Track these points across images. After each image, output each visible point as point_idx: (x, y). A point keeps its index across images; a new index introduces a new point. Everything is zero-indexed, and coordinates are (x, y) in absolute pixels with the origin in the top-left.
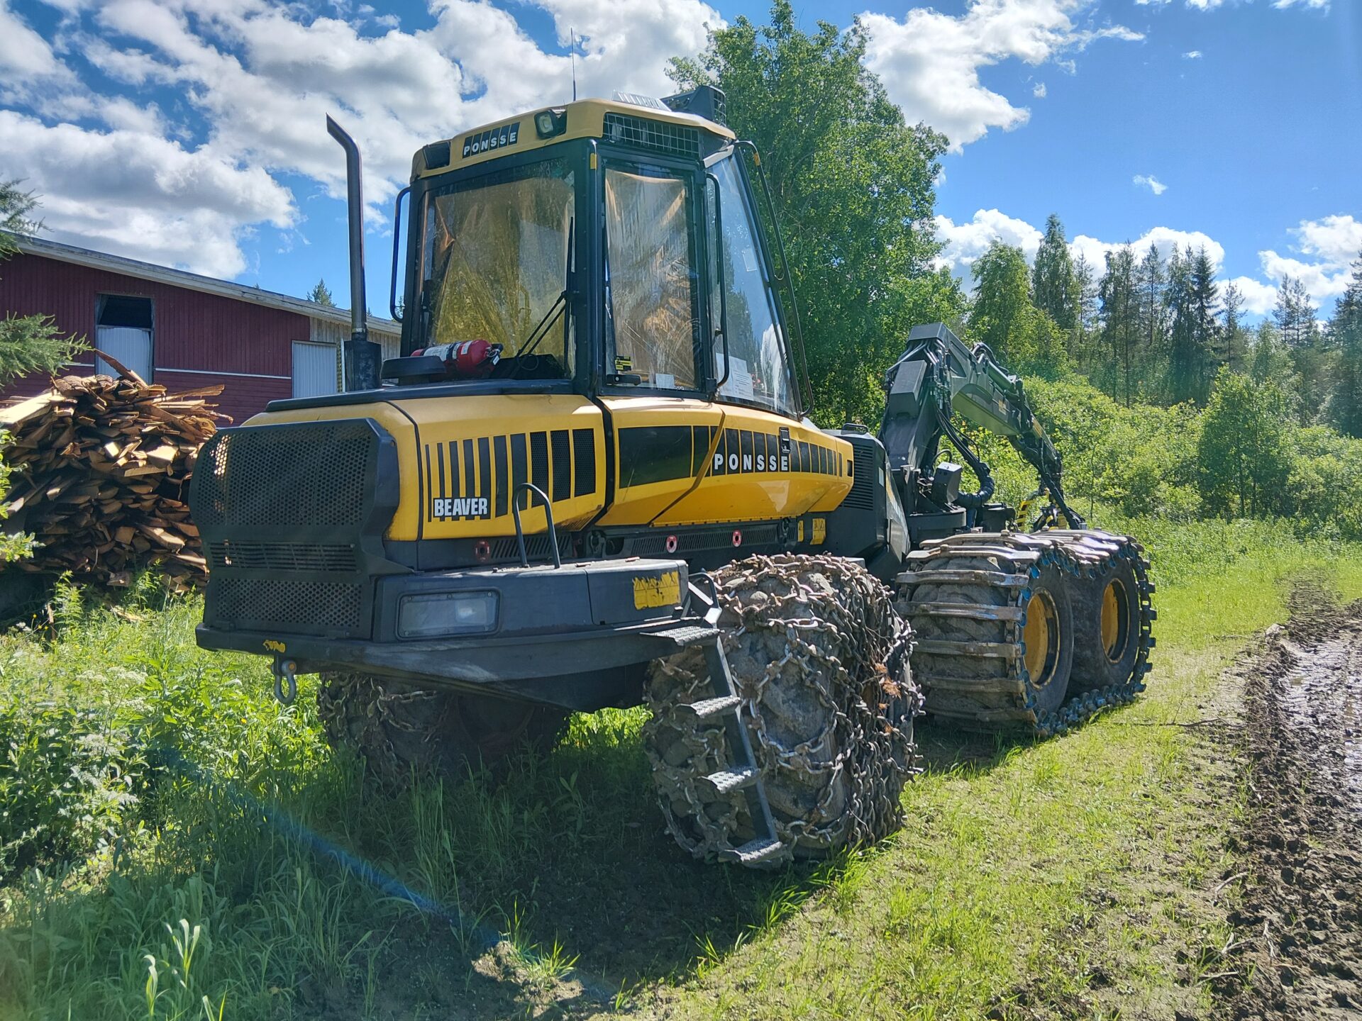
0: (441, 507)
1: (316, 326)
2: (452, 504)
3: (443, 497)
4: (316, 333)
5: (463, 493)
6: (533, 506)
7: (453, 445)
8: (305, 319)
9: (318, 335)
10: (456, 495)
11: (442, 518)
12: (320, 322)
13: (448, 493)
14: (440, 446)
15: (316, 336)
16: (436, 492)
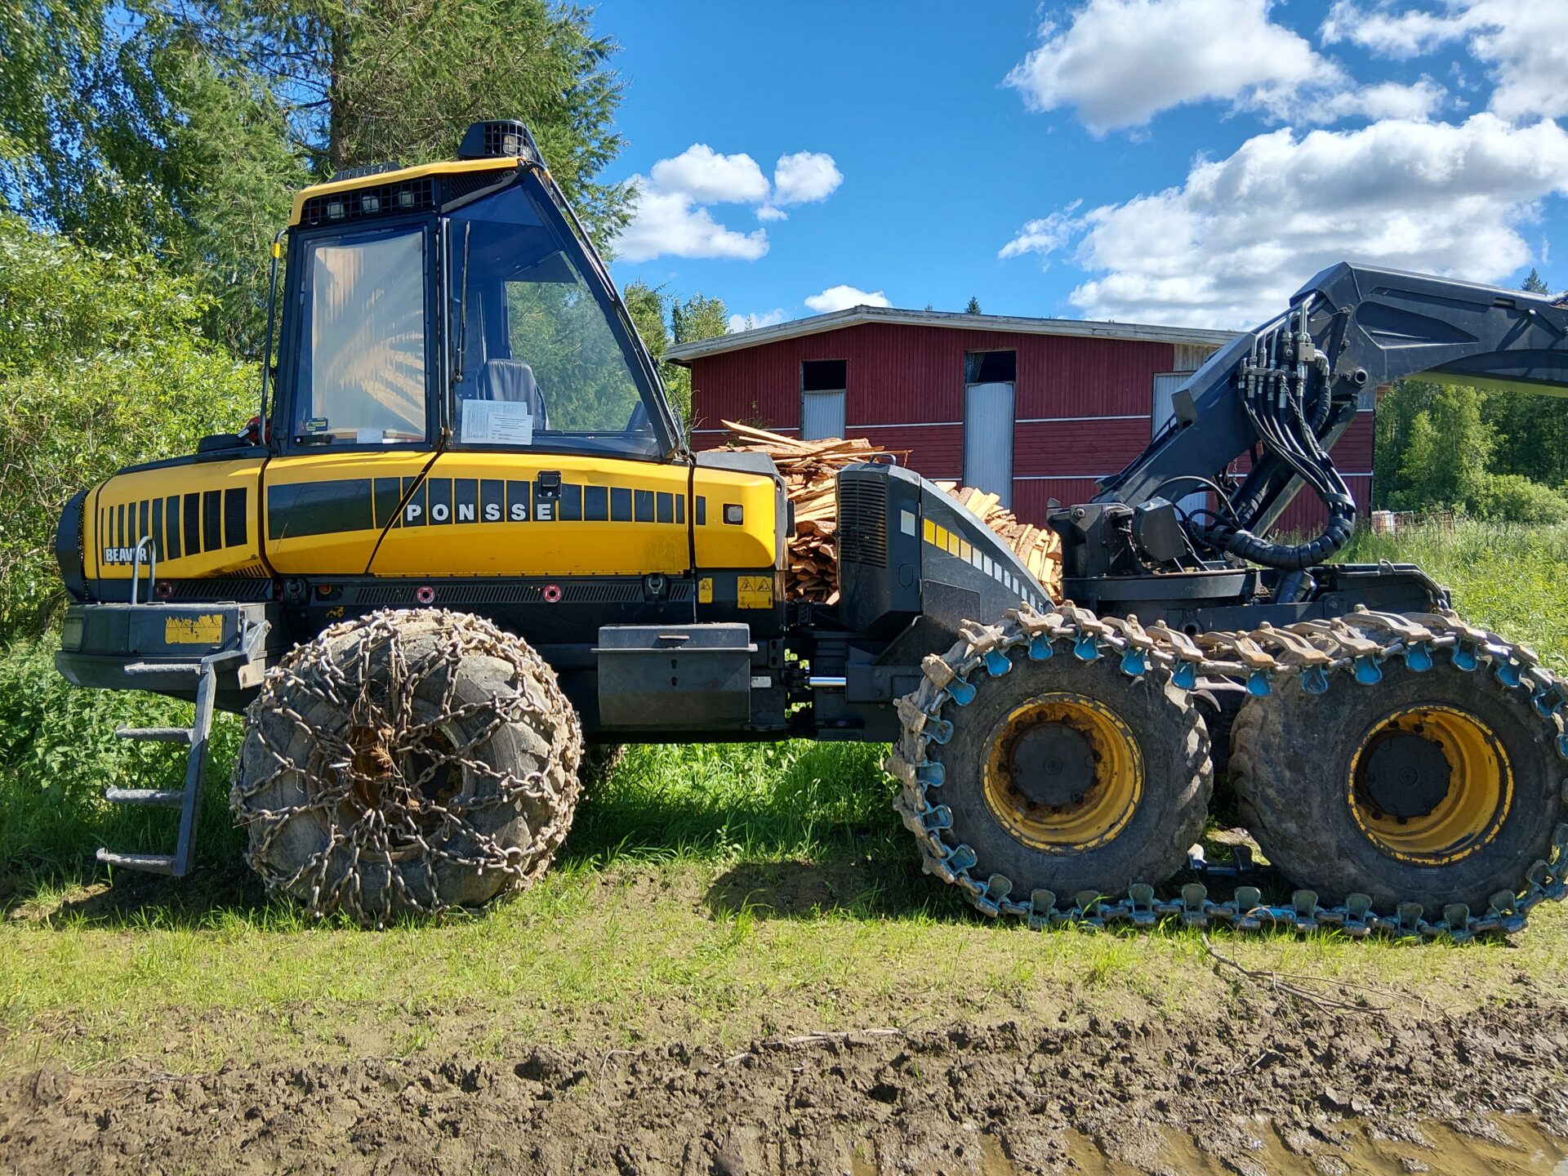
0: (111, 555)
1: (1181, 354)
2: (118, 552)
3: (111, 547)
4: (1180, 361)
5: (126, 544)
6: (187, 554)
7: (121, 508)
8: (1169, 347)
9: (1184, 363)
10: (121, 545)
11: (112, 563)
12: (1186, 348)
13: (116, 544)
14: (112, 508)
15: (1180, 365)
16: (106, 544)
